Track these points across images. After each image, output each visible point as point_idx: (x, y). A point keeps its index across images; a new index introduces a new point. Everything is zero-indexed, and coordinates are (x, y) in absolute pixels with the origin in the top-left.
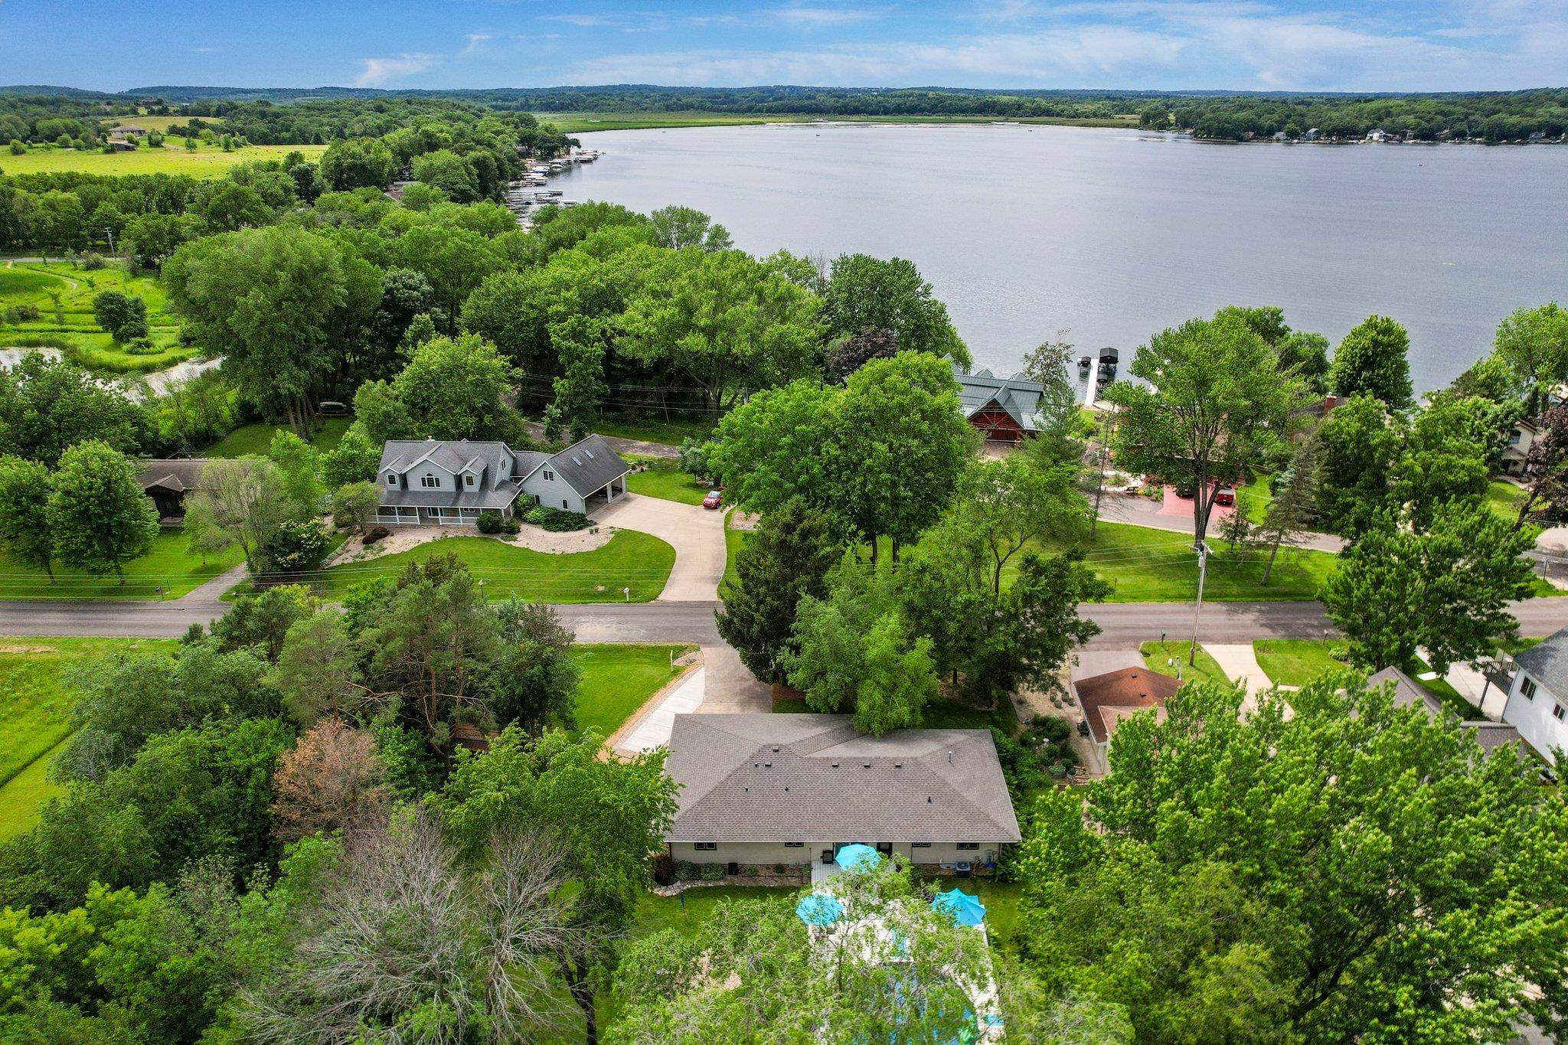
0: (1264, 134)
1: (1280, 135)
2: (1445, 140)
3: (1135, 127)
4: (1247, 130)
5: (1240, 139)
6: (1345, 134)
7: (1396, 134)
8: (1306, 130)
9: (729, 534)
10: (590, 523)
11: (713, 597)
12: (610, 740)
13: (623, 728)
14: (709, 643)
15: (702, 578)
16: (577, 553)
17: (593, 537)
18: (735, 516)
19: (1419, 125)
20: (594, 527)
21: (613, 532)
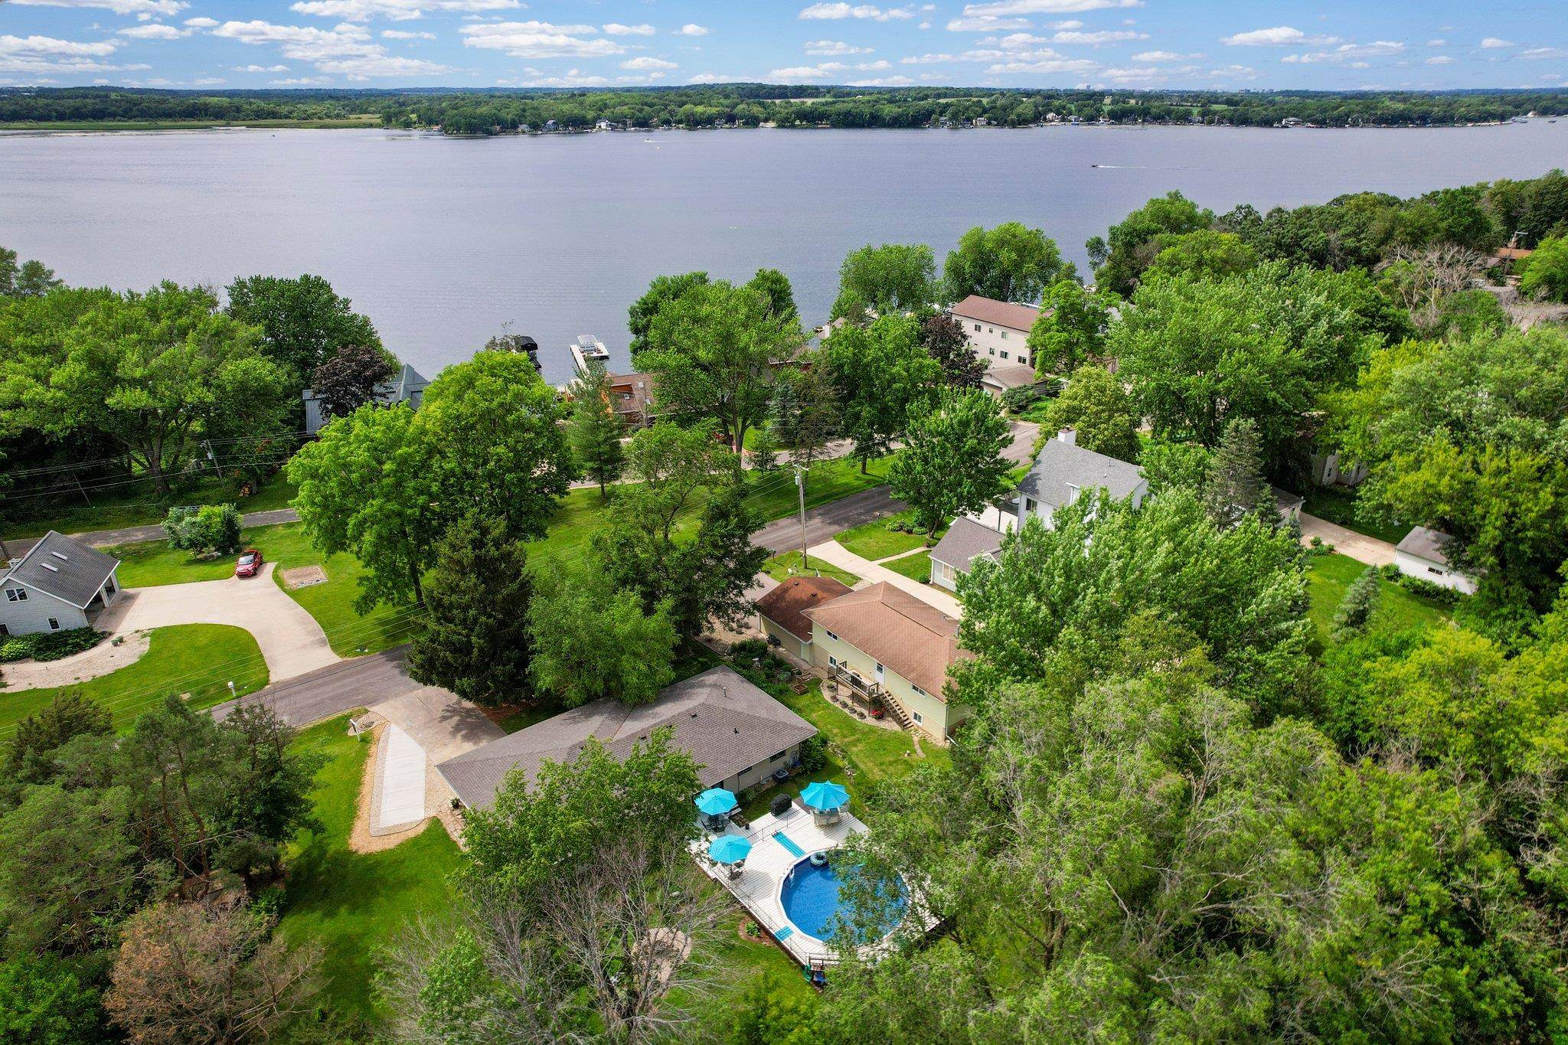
0: (510, 127)
1: (523, 127)
2: (657, 127)
3: (379, 126)
4: (492, 124)
5: (489, 133)
7: (619, 123)
8: (545, 122)
9: (294, 594)
10: (104, 636)
11: (335, 659)
12: (359, 826)
13: (363, 812)
14: (374, 701)
15: (304, 646)
16: (116, 672)
17: (122, 648)
18: (285, 574)
19: (633, 114)
20: (114, 638)
21: (144, 636)
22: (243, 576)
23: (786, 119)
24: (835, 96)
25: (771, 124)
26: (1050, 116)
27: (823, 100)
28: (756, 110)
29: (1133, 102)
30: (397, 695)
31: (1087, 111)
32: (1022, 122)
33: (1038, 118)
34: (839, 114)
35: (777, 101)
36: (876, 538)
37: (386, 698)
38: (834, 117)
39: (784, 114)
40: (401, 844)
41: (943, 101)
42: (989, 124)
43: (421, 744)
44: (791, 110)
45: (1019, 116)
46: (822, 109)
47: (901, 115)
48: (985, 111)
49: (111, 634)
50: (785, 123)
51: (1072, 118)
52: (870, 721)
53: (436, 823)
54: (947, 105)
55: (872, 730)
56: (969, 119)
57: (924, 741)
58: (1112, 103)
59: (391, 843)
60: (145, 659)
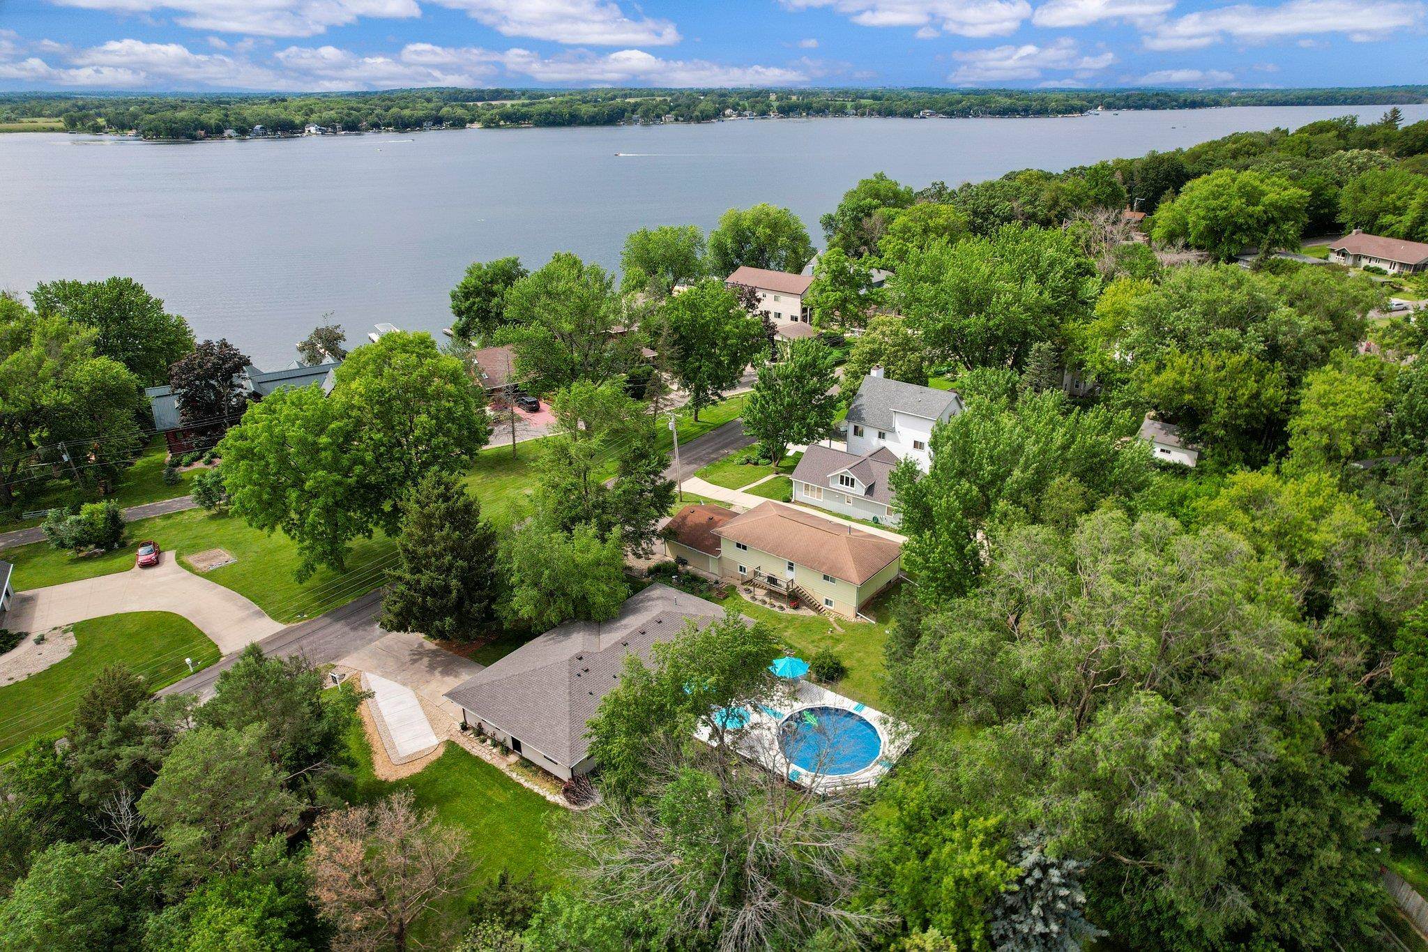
0: (215, 132)
1: (228, 132)
2: (367, 130)
3: (62, 130)
4: (195, 129)
5: (193, 138)
6: (286, 129)
7: (328, 127)
8: (252, 127)
9: (210, 576)
10: (22, 636)
11: (279, 627)
12: (378, 760)
13: (376, 746)
14: (337, 656)
15: (242, 620)
16: (52, 667)
17: (45, 647)
18: (190, 559)
19: (342, 119)
20: (34, 636)
21: (65, 632)
22: (146, 565)
23: (492, 121)
24: (530, 98)
25: (477, 125)
26: (728, 112)
27: (520, 102)
28: (460, 112)
29: (794, 98)
30: (356, 649)
31: (759, 106)
32: (705, 118)
33: (718, 114)
34: (540, 115)
35: (479, 104)
36: (731, 471)
37: (348, 653)
38: (536, 117)
39: (488, 116)
40: (427, 767)
41: (632, 100)
42: (677, 120)
43: (404, 685)
44: (495, 111)
45: (702, 112)
46: (524, 109)
47: (597, 114)
48: (671, 109)
49: (27, 634)
50: (490, 124)
51: (747, 113)
52: (789, 611)
53: (451, 745)
54: (636, 105)
55: (794, 618)
56: (659, 116)
57: (838, 620)
58: (777, 99)
59: (417, 768)
60: (77, 652)
